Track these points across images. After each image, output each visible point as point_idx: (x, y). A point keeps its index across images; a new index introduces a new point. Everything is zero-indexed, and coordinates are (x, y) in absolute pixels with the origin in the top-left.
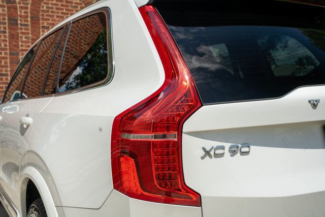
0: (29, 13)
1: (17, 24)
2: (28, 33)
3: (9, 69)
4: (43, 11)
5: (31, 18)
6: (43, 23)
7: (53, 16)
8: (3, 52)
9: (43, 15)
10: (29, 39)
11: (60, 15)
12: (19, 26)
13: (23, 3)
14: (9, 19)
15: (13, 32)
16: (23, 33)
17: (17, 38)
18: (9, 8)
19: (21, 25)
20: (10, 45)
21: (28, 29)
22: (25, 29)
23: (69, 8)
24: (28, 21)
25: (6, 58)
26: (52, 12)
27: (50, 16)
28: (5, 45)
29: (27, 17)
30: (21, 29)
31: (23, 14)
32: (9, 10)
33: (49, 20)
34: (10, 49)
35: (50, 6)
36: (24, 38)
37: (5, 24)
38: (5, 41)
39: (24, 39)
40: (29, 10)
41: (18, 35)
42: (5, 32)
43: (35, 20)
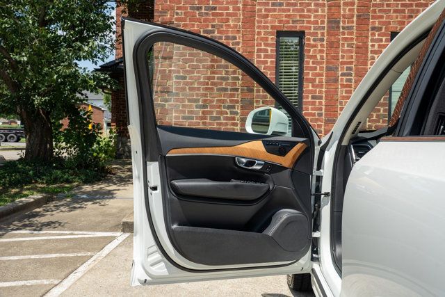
0: (355, 11)
1: (338, 27)
2: (352, 39)
3: (324, 90)
4: (375, 5)
5: (357, 16)
6: (373, 23)
7: (389, 11)
8: (318, 67)
9: (374, 11)
10: (352, 47)
11: (400, 8)
12: (341, 30)
14: (329, 22)
15: (333, 39)
16: (345, 39)
17: (338, 47)
18: (330, 6)
19: (344, 28)
20: (327, 56)
21: (352, 33)
22: (349, 33)
24: (353, 22)
25: (322, 75)
26: (388, 5)
27: (385, 11)
28: (322, 57)
29: (353, 16)
30: (344, 34)
31: (347, 13)
32: (329, 9)
33: (381, 17)
34: (327, 62)
36: (346, 45)
37: (323, 28)
38: (321, 51)
39: (346, 48)
40: (355, 7)
41: (338, 42)
42: (322, 40)
43: (363, 19)
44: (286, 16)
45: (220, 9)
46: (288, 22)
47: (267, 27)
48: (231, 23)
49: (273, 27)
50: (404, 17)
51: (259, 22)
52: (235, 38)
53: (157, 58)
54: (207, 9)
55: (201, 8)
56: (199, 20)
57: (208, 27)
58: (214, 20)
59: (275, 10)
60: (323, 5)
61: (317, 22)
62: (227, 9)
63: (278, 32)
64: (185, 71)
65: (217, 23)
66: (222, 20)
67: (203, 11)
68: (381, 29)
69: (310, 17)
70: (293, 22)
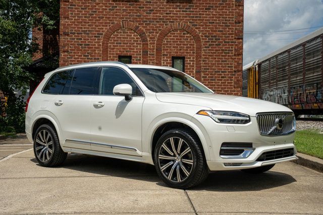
1: (147, 54)
2: (154, 60)
4: (164, 44)
5: (156, 49)
6: (164, 52)
7: (171, 47)
9: (164, 47)
10: (154, 63)
11: (175, 46)
13: (152, 41)
14: (143, 52)
15: (145, 60)
16: (151, 60)
18: (143, 44)
19: (150, 55)
21: (154, 57)
22: (152, 57)
23: (182, 40)
24: (154, 52)
26: (170, 44)
27: (169, 47)
29: (154, 49)
30: (150, 57)
31: (152, 47)
32: (143, 46)
33: (168, 50)
35: (169, 40)
36: (151, 62)
37: (140, 54)
39: (151, 64)
40: (155, 45)
41: (147, 61)
42: (140, 60)
43: (159, 51)
44: (123, 49)
45: (91, 45)
46: (124, 52)
47: (114, 54)
48: (97, 52)
49: (117, 54)
50: (178, 50)
51: (110, 51)
52: (99, 59)
54: (85, 45)
55: (82, 44)
57: (85, 53)
58: (88, 50)
59: (117, 46)
60: (140, 44)
61: (137, 52)
62: (95, 45)
63: (119, 56)
65: (90, 52)
66: (92, 51)
67: (83, 46)
68: (167, 55)
69: (134, 49)
70: (126, 51)
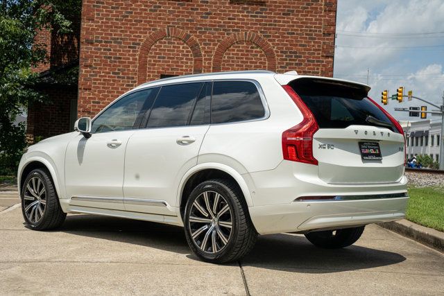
0: (212, 64)
4: (224, 61)
5: (213, 67)
9: (224, 65)
11: (240, 63)
13: (208, 56)
14: (195, 71)
18: (195, 60)
23: (250, 56)
26: (233, 61)
27: (231, 65)
29: (210, 67)
31: (207, 65)
32: (195, 62)
33: (229, 69)
35: (231, 56)
40: (212, 62)
43: (216, 69)
44: (167, 65)
45: (124, 58)
46: (168, 70)
47: (155, 72)
48: (131, 68)
49: (158, 72)
51: (150, 68)
52: (133, 78)
53: (81, 89)
54: (115, 58)
55: (111, 57)
56: (110, 65)
57: (115, 70)
58: (119, 66)
59: (160, 61)
60: (191, 59)
61: (187, 70)
62: (129, 59)
63: (162, 75)
64: (100, 99)
65: (121, 68)
66: (125, 66)
67: (113, 59)
69: (182, 66)
70: (172, 69)
